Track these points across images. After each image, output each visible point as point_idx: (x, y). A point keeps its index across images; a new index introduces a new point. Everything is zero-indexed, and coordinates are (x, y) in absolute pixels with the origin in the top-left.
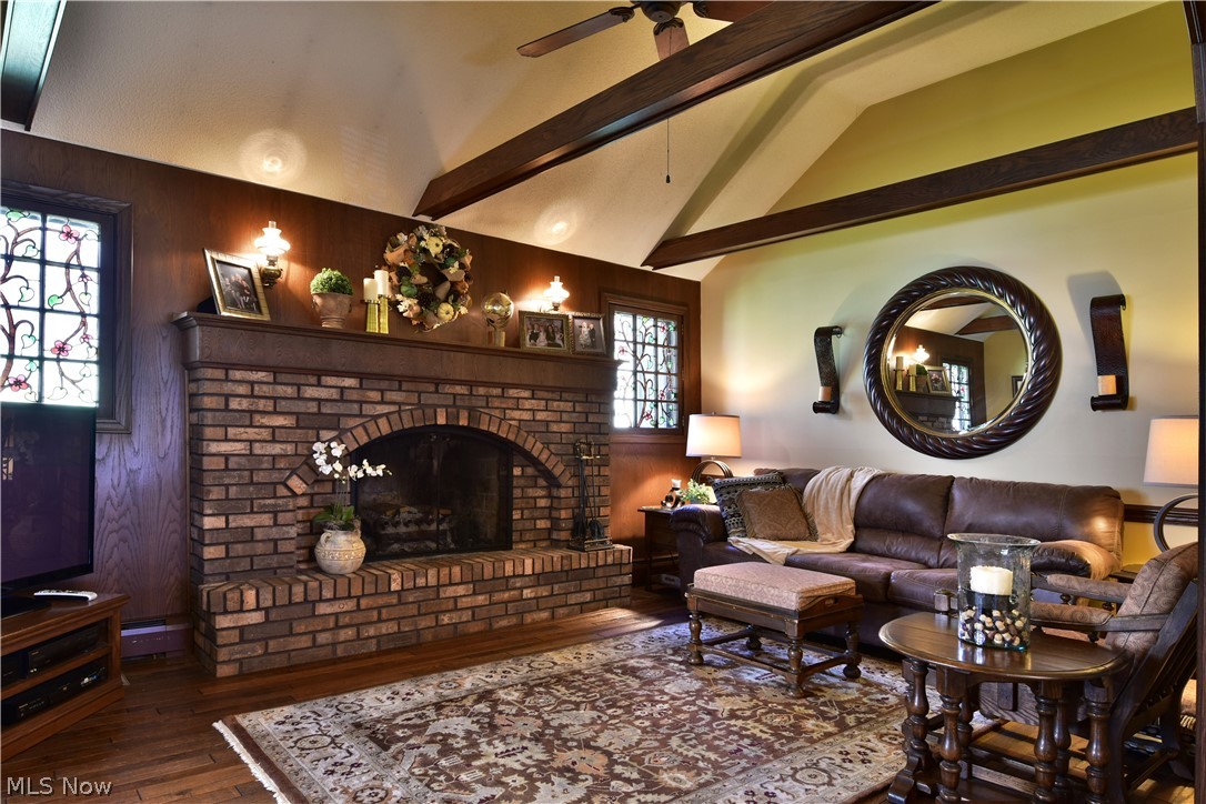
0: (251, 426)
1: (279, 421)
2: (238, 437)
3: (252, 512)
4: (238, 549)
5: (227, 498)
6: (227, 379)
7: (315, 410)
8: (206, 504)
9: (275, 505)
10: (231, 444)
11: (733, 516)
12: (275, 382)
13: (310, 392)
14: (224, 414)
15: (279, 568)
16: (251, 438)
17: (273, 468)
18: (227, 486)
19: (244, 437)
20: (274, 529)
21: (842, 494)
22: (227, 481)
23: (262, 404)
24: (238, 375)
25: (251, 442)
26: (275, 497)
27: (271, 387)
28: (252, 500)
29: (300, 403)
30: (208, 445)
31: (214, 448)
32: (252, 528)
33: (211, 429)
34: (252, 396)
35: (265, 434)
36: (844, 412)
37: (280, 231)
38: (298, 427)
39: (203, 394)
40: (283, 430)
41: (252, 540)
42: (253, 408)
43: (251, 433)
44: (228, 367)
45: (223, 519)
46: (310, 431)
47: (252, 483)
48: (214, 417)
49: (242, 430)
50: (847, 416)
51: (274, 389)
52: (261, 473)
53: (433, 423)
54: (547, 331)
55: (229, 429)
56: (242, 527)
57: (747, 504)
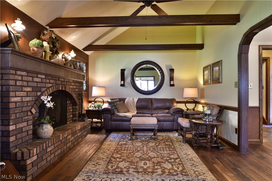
0: (22, 91)
1: (29, 89)
2: (19, 96)
3: (22, 122)
4: (19, 136)
5: (16, 118)
6: (16, 74)
7: (36, 85)
8: (11, 121)
9: (27, 119)
10: (17, 98)
11: (115, 109)
12: (28, 76)
13: (36, 79)
14: (15, 87)
15: (28, 140)
16: (22, 95)
17: (27, 106)
18: (16, 113)
19: (20, 95)
20: (27, 127)
21: (133, 102)
22: (16, 112)
23: (25, 84)
24: (19, 73)
25: (22, 97)
26: (28, 116)
27: (27, 77)
28: (22, 118)
29: (33, 83)
30: (11, 99)
31: (13, 99)
32: (22, 128)
33: (12, 92)
34: (22, 80)
35: (25, 94)
36: (126, 86)
37: (21, 22)
38: (33, 91)
39: (10, 79)
40: (29, 92)
41: (22, 132)
42: (22, 85)
43: (22, 94)
44: (16, 69)
45: (15, 126)
46: (35, 92)
47: (22, 112)
48: (13, 88)
49: (20, 93)
50: (127, 87)
51: (27, 78)
52: (24, 108)
53: (59, 89)
54: (73, 64)
55: (16, 92)
56: (20, 128)
57: (118, 106)
